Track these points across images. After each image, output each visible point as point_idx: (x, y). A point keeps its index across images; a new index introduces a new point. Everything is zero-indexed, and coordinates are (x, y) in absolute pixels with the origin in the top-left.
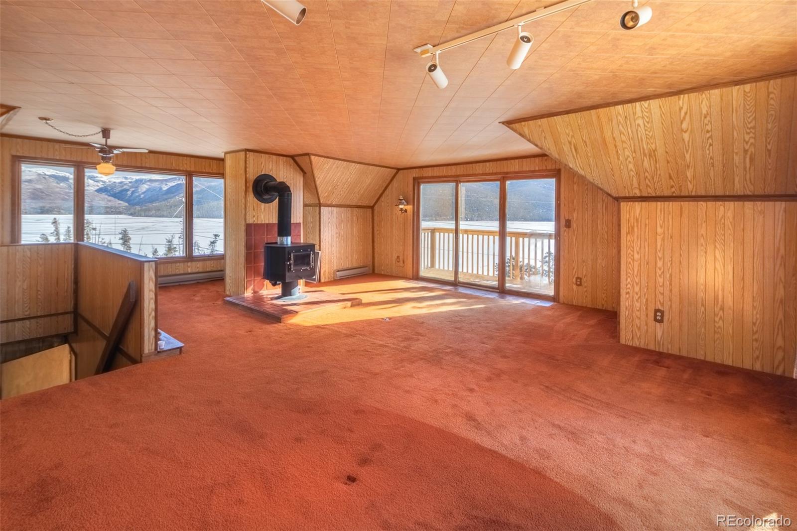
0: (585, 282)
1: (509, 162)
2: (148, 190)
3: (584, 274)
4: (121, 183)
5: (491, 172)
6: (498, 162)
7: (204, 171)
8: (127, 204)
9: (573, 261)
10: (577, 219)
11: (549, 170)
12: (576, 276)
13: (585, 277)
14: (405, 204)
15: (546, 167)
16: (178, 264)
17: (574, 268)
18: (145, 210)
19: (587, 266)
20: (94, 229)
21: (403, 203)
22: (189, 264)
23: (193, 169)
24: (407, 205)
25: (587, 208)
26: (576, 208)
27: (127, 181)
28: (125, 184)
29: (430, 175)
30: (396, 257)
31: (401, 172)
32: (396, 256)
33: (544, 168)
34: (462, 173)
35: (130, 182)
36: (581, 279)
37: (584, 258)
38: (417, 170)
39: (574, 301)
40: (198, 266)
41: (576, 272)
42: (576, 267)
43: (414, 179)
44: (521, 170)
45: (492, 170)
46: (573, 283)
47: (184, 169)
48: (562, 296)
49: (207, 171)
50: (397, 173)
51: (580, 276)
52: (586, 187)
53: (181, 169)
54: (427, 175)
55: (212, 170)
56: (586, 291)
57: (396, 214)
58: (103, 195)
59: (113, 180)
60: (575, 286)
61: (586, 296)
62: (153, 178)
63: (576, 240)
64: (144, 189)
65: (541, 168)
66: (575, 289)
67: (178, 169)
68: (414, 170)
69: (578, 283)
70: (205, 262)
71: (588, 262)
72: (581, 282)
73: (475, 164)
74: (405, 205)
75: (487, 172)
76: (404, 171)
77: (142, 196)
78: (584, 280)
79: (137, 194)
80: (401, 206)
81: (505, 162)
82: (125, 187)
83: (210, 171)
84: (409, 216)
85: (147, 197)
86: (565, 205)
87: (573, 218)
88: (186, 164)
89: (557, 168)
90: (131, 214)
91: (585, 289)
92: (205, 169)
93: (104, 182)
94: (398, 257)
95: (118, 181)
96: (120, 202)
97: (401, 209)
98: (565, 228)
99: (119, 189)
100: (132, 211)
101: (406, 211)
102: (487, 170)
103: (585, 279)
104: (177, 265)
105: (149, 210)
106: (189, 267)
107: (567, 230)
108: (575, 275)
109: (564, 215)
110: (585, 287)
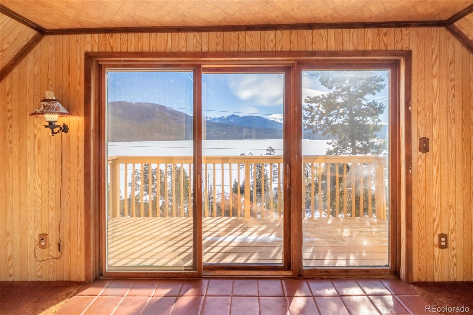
0: (453, 241)
1: (316, 32)
3: (451, 227)
5: (279, 49)
6: (294, 32)
9: (434, 208)
10: (439, 136)
11: (391, 51)
12: (439, 232)
13: (452, 233)
14: (63, 110)
15: (386, 46)
17: (434, 220)
19: (455, 214)
21: (57, 109)
24: (70, 114)
25: (454, 119)
26: (438, 118)
29: (132, 49)
30: (37, 238)
31: (48, 39)
32: (37, 233)
33: (383, 48)
34: (212, 49)
36: (445, 236)
37: (450, 200)
38: (96, 36)
39: (436, 275)
41: (438, 226)
42: (438, 219)
43: (89, 57)
44: (339, 48)
45: (282, 47)
46: (434, 244)
48: (417, 270)
50: (35, 41)
51: (445, 232)
52: (452, 84)
54: (124, 49)
56: (455, 255)
57: (35, 136)
60: (437, 250)
61: (455, 264)
63: (437, 171)
65: (376, 48)
66: (437, 256)
68: (88, 36)
69: (443, 244)
71: (457, 207)
72: (446, 241)
73: (243, 33)
74: (62, 114)
75: (270, 50)
76: (59, 37)
78: (451, 237)
80: (49, 117)
81: (308, 32)
84: (73, 140)
86: (418, 113)
87: (433, 135)
89: (404, 49)
91: (454, 253)
94: (43, 237)
97: (50, 123)
98: (420, 153)
101: (65, 129)
102: (271, 45)
103: (454, 234)
107: (423, 155)
108: (436, 230)
109: (418, 130)
110: (453, 249)
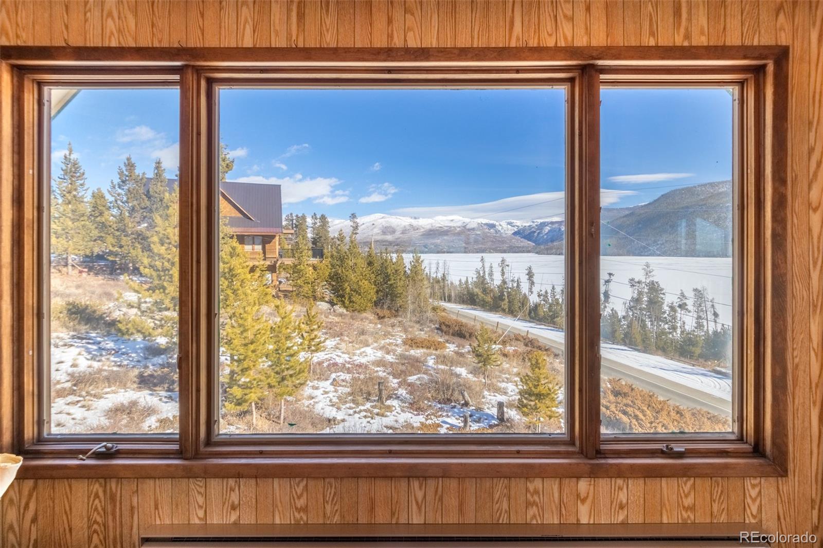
2: (549, 231)
4: (530, 226)
7: (652, 43)
8: (534, 244)
16: (537, 483)
18: (547, 249)
20: (508, 266)
22: (583, 485)
23: (599, 39)
27: (534, 225)
28: (533, 227)
35: (536, 225)
40: (623, 497)
47: (562, 43)
49: (664, 41)
53: (551, 43)
55: (687, 36)
58: (518, 237)
59: (524, 224)
62: (554, 221)
64: (547, 231)
67: (533, 43)
70: (653, 483)
77: (545, 237)
79: (541, 235)
82: (533, 229)
83: (679, 41)
85: (549, 237)
88: (571, 19)
90: (537, 253)
92: (652, 34)
93: (518, 226)
95: (527, 225)
96: (529, 242)
99: (527, 232)
100: (538, 250)
104: (531, 487)
105: (551, 249)
106: (583, 501)
